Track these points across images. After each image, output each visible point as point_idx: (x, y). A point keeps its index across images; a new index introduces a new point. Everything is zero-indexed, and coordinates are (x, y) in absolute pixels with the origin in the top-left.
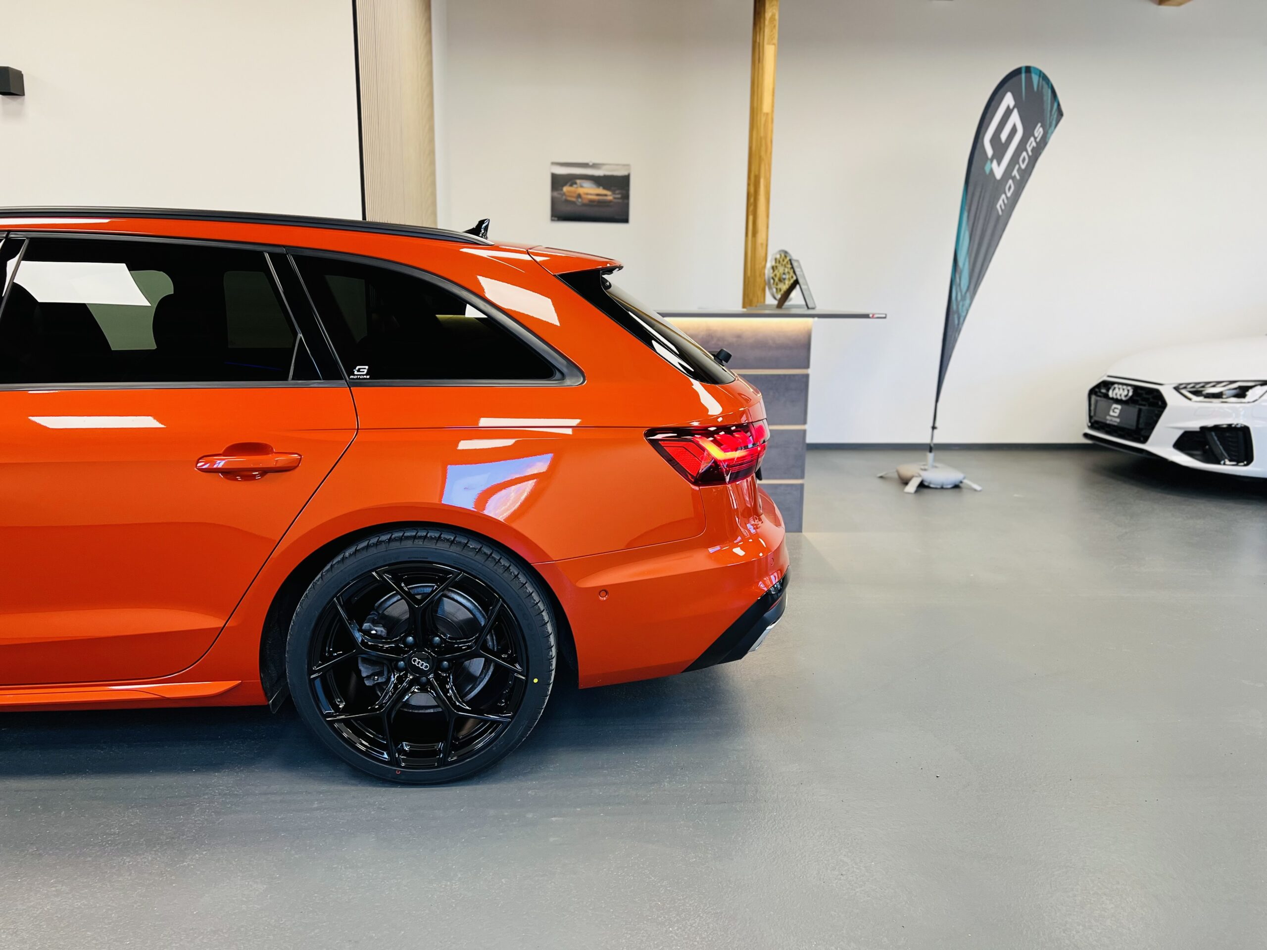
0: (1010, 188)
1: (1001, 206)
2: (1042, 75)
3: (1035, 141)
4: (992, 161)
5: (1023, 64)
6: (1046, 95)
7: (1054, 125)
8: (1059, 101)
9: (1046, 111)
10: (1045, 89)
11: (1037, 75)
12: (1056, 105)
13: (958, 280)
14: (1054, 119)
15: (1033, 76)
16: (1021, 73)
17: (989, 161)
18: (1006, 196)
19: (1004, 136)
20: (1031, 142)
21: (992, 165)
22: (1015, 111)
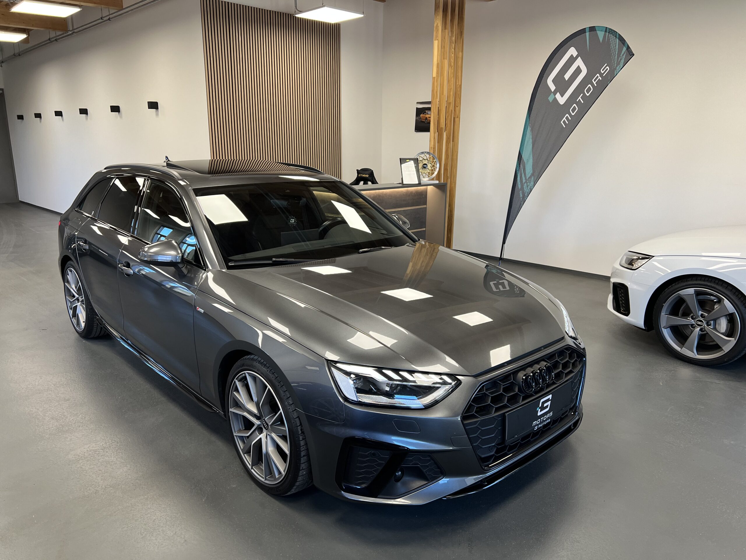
0: (575, 108)
1: (564, 122)
2: (608, 29)
3: (601, 76)
4: (555, 94)
5: (585, 26)
6: (613, 43)
7: (623, 63)
8: (628, 46)
9: (613, 54)
10: (612, 40)
11: (603, 31)
12: (625, 49)
13: (522, 169)
14: (623, 59)
15: (598, 32)
16: (586, 33)
17: (552, 93)
18: (570, 115)
19: (567, 76)
20: (598, 76)
21: (556, 96)
22: (579, 58)
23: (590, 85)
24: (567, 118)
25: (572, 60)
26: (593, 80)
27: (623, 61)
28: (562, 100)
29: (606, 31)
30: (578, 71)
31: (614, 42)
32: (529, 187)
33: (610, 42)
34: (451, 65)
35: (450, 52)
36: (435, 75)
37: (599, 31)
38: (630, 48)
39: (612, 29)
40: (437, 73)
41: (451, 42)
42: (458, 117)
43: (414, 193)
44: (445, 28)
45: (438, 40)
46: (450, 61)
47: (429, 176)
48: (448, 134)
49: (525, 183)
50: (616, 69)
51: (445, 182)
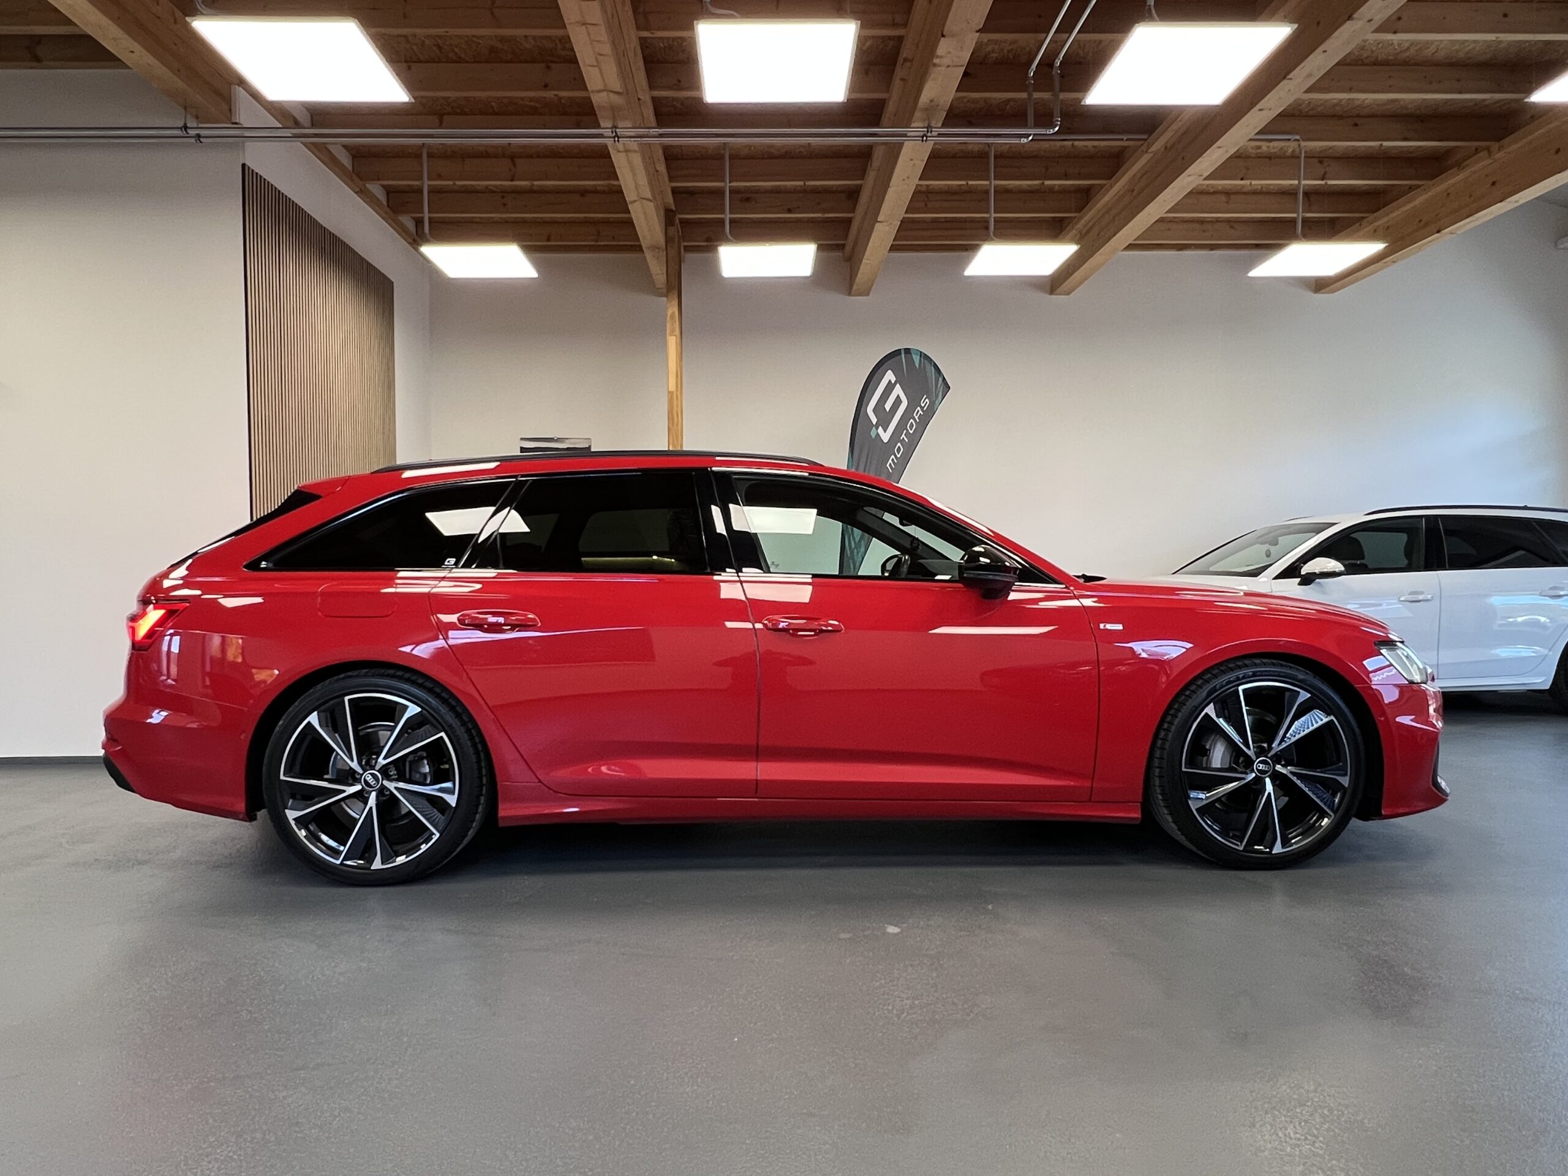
0: (899, 449)
1: (889, 465)
2: (922, 354)
3: (922, 410)
4: (877, 429)
5: (901, 345)
7: (941, 396)
11: (919, 355)
12: (941, 380)
15: (914, 356)
16: (901, 354)
17: (874, 428)
18: (896, 456)
19: (888, 406)
20: (918, 411)
21: (879, 431)
22: (898, 385)
23: (912, 420)
24: (893, 460)
25: (890, 387)
26: (915, 415)
27: (941, 393)
28: (885, 437)
29: (921, 356)
30: (898, 402)
31: (929, 369)
37: (913, 353)
38: (945, 379)
39: (930, 357)
50: (934, 402)
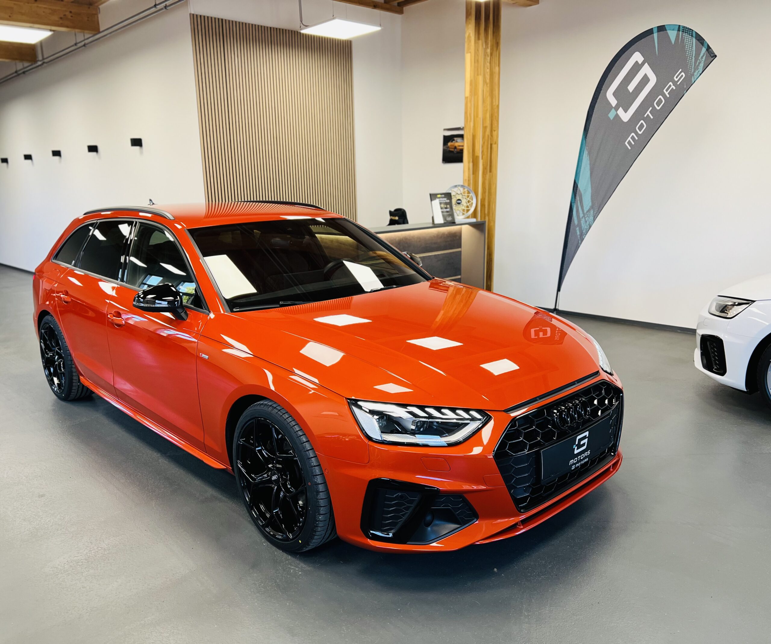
0: (642, 126)
1: (629, 143)
2: (681, 28)
3: (675, 86)
4: (617, 110)
5: (654, 24)
6: (689, 44)
7: (702, 67)
8: (708, 46)
9: (690, 57)
10: (688, 40)
11: (675, 30)
12: (704, 50)
13: (579, 202)
14: (702, 62)
15: (669, 32)
16: (653, 33)
17: (613, 110)
18: (637, 134)
19: (631, 87)
20: (670, 86)
21: (618, 112)
22: (646, 64)
23: (660, 97)
24: (633, 138)
25: (637, 67)
26: (665, 91)
27: (702, 65)
28: (625, 116)
29: (679, 30)
30: (645, 80)
31: (689, 42)
32: (588, 222)
33: (685, 43)
34: (486, 82)
35: (484, 67)
36: (468, 94)
37: (670, 30)
38: (710, 48)
39: (686, 27)
40: (471, 92)
41: (485, 54)
42: (495, 144)
43: (447, 235)
44: (479, 39)
45: (470, 52)
46: (485, 78)
47: (463, 214)
48: (484, 164)
49: (582, 218)
50: (693, 75)
51: (483, 220)
